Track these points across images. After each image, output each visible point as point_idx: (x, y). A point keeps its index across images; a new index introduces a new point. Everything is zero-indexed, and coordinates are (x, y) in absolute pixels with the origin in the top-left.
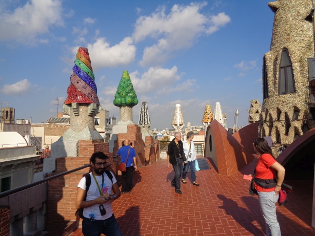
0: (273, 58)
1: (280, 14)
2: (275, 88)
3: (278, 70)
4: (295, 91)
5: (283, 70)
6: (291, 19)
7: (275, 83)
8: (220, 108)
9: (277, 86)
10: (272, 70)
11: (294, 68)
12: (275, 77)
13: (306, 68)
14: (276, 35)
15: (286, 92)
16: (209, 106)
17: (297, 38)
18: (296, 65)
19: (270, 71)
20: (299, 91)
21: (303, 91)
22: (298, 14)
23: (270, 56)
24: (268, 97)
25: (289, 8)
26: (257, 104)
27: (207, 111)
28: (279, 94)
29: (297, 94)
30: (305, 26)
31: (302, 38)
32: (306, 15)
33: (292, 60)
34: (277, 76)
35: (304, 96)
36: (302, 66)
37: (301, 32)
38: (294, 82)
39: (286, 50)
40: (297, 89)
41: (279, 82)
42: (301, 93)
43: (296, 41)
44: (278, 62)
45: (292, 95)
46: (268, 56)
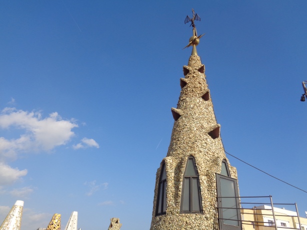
0: (175, 165)
1: (183, 122)
2: (176, 203)
3: (181, 180)
4: (201, 211)
5: (187, 181)
6: (195, 129)
7: (176, 196)
8: (76, 222)
9: (179, 200)
10: (173, 178)
11: (201, 181)
12: (177, 188)
13: (215, 185)
14: (178, 140)
15: (190, 211)
16: (59, 215)
17: (202, 150)
18: (203, 179)
19: (170, 179)
20: (206, 212)
21: (211, 213)
22: (202, 127)
23: (171, 161)
24: (164, 213)
25: (193, 118)
26: (118, 225)
27: (54, 222)
28: (181, 212)
29: (204, 216)
30: (208, 140)
31: (206, 150)
32: (209, 130)
33: (199, 171)
34: (181, 187)
35: (212, 220)
36: (210, 181)
37: (205, 145)
38: (200, 199)
39: (192, 158)
40: (204, 209)
41: (182, 196)
42: (208, 216)
43: (201, 152)
44: (183, 170)
45: (199, 216)
46: (168, 160)
